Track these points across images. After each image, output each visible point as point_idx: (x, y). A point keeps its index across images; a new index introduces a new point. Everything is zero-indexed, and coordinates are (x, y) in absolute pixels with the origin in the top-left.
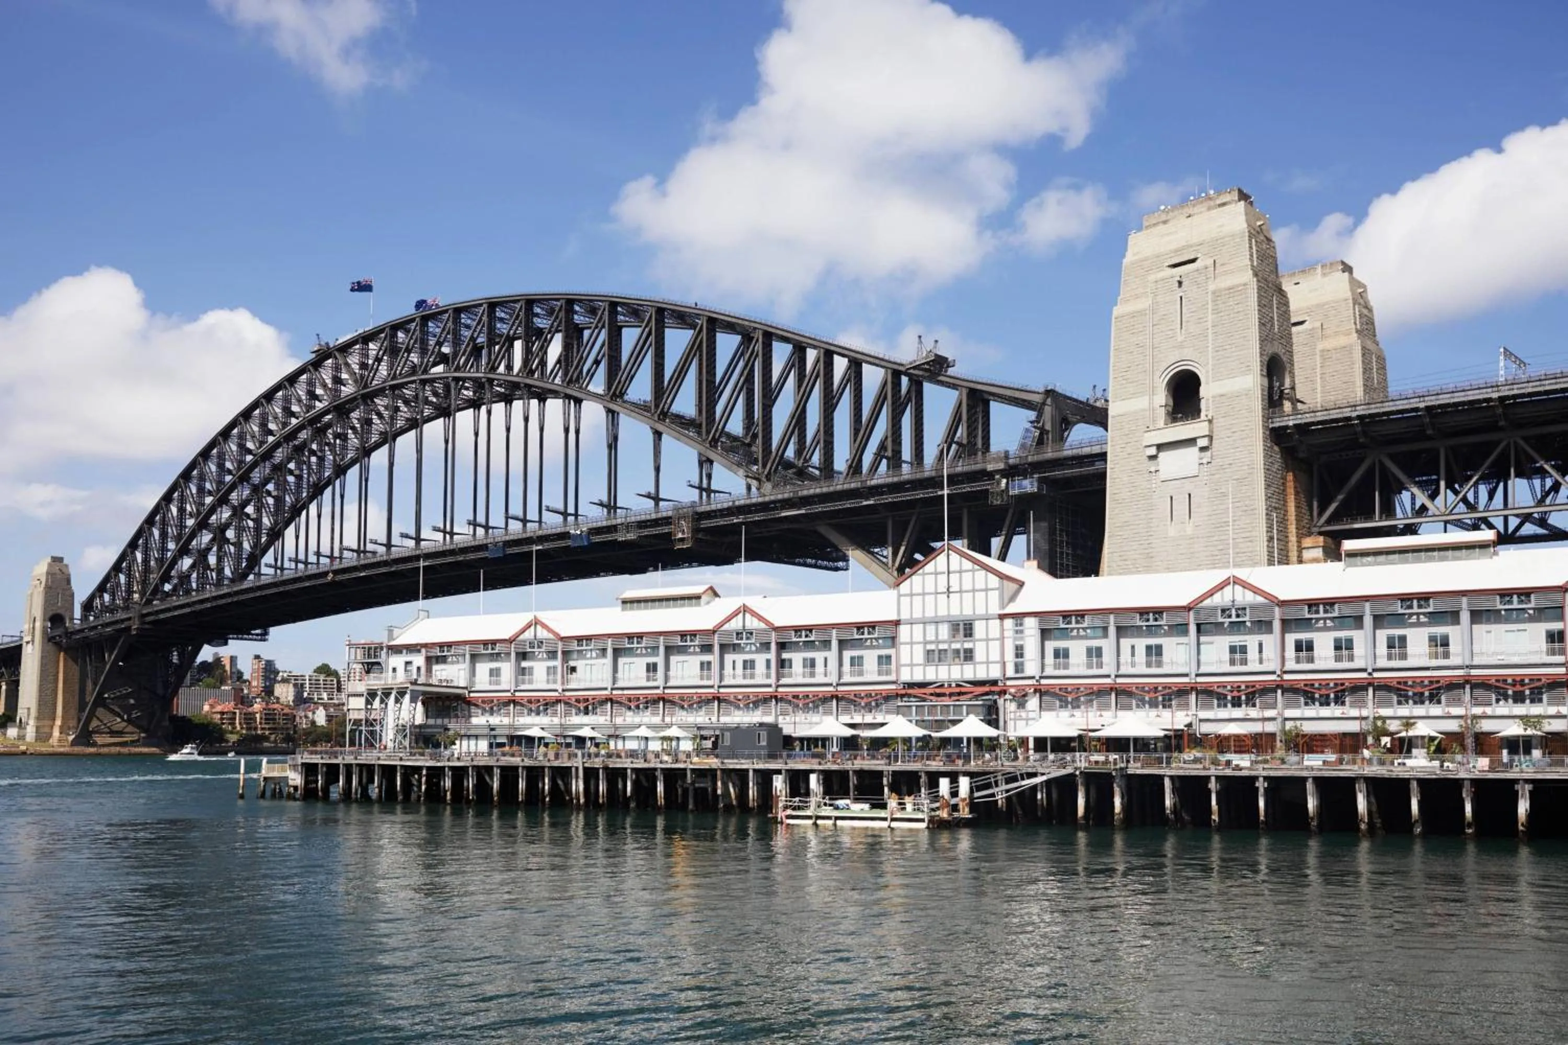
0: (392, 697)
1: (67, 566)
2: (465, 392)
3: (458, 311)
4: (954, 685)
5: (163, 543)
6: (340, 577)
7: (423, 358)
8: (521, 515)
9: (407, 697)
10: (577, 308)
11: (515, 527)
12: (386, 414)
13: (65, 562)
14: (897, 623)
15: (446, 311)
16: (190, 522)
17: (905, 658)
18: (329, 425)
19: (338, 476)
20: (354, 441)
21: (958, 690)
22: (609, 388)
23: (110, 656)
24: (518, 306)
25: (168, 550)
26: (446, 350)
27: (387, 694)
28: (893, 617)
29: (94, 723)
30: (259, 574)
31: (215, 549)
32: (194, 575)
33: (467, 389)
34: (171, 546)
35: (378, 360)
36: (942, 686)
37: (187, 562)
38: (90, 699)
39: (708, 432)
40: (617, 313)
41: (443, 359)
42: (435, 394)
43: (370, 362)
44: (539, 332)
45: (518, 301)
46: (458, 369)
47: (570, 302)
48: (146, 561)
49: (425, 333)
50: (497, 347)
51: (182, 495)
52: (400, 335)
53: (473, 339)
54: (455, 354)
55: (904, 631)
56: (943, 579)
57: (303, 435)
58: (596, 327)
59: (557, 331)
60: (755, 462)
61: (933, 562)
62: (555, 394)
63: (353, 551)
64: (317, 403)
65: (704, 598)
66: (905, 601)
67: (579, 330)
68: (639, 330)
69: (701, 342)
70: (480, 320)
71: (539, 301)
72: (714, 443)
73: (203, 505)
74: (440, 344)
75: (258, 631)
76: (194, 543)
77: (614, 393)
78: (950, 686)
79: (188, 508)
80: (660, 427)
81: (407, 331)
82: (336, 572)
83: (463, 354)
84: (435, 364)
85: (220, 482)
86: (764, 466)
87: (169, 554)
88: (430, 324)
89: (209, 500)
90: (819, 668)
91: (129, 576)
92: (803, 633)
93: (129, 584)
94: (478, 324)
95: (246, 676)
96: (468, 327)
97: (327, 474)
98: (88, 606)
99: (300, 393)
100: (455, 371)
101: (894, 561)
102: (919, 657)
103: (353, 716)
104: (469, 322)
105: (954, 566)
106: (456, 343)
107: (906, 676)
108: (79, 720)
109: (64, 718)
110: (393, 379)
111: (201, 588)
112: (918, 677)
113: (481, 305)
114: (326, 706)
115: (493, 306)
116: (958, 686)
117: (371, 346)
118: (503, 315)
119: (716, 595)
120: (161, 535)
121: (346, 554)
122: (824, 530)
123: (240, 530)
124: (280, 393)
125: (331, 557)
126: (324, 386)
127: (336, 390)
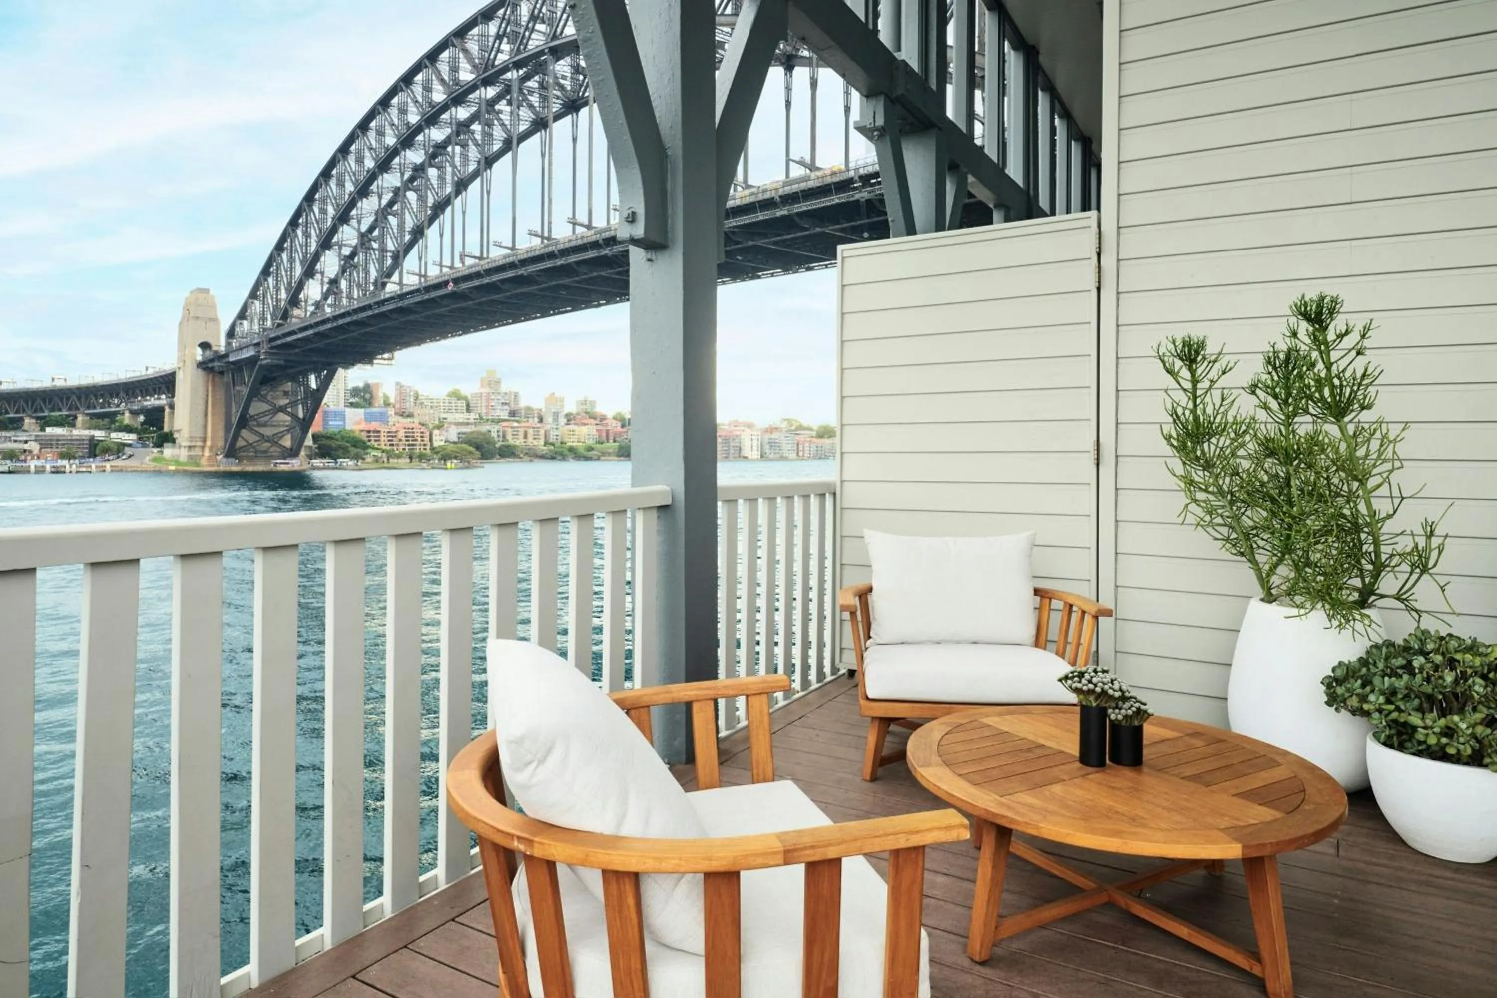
1: (213, 297)
13: (212, 292)
23: (250, 377)
29: (240, 443)
38: (235, 420)
51: (307, 218)
63: (475, 258)
75: (385, 355)
95: (392, 400)
97: (471, 169)
98: (231, 334)
108: (226, 440)
109: (213, 439)
120: (289, 261)
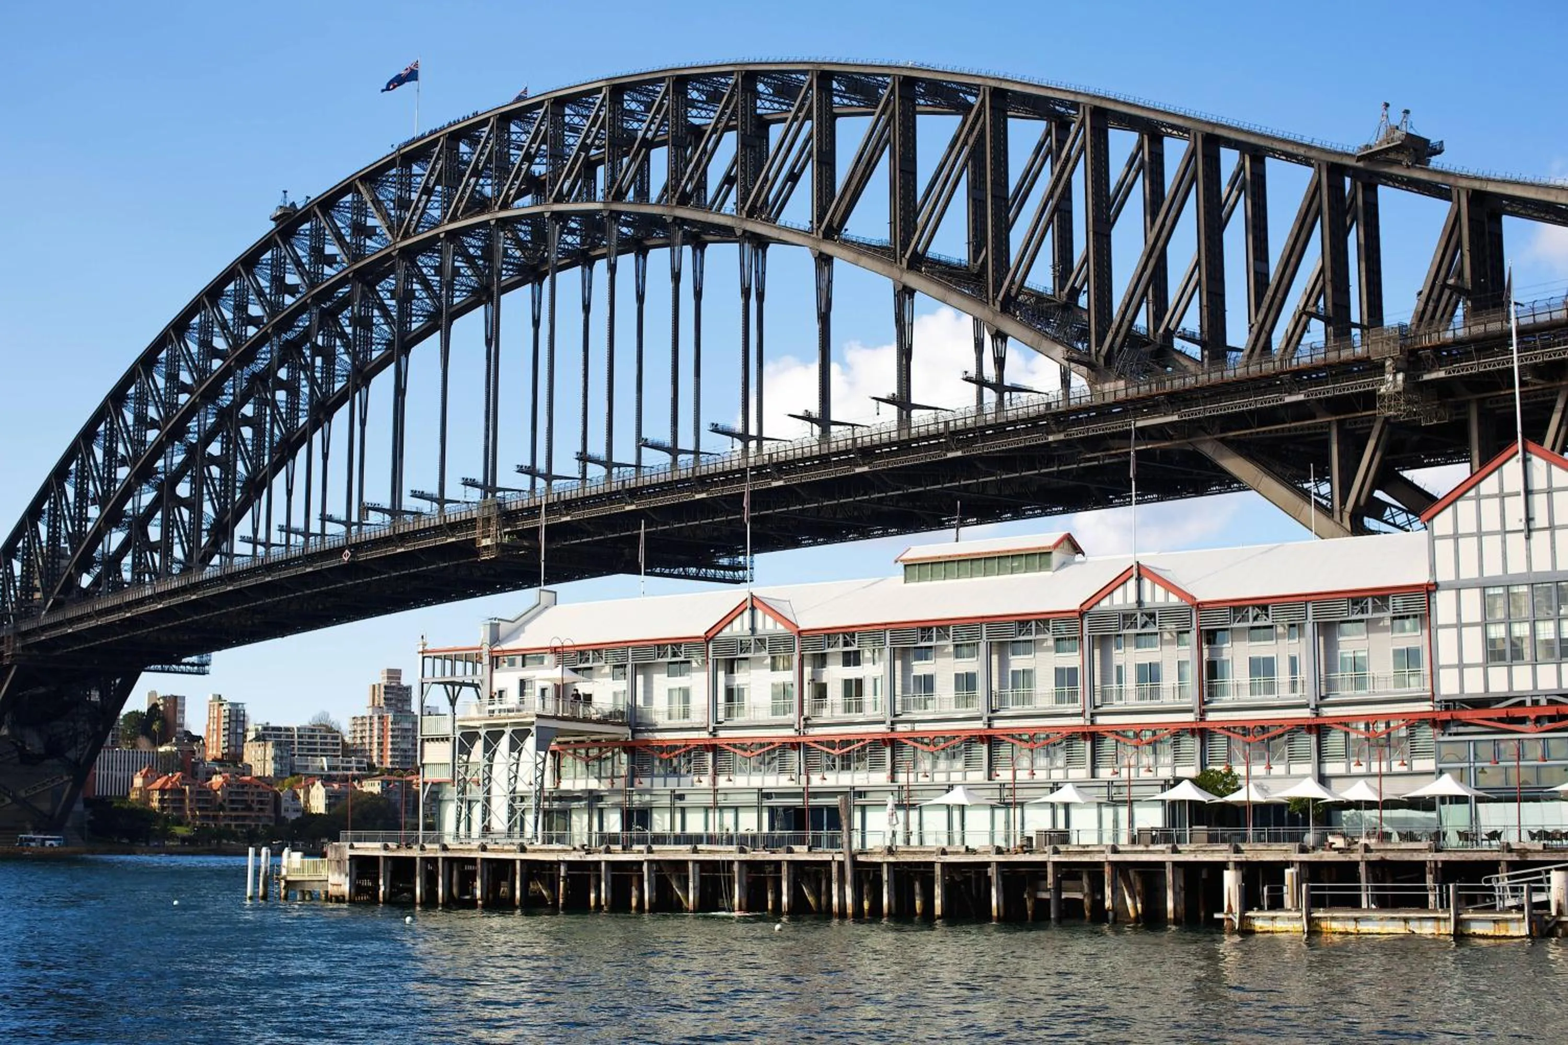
0: (505, 742)
2: (569, 239)
3: (560, 103)
4: (1543, 702)
5: (81, 508)
6: (362, 557)
7: (501, 185)
8: (667, 440)
9: (530, 743)
10: (761, 87)
11: (656, 460)
12: (435, 279)
14: (1430, 589)
15: (539, 105)
16: (123, 473)
17: (1447, 653)
18: (346, 302)
19: (358, 389)
20: (382, 330)
21: (1552, 711)
22: (820, 219)
24: (661, 89)
25: (88, 520)
26: (539, 169)
27: (494, 736)
28: (1422, 577)
30: (230, 555)
31: (159, 515)
32: (128, 560)
33: (572, 232)
34: (94, 512)
35: (428, 191)
36: (1522, 704)
37: (117, 538)
39: (998, 286)
40: (830, 92)
41: (534, 185)
42: (520, 244)
43: (414, 196)
44: (698, 132)
45: (662, 80)
46: (559, 199)
47: (750, 77)
48: (53, 537)
49: (504, 142)
50: (626, 160)
51: (112, 429)
52: (463, 148)
53: (584, 147)
54: (554, 176)
55: (1444, 603)
56: (1516, 507)
57: (303, 322)
58: (795, 118)
59: (728, 128)
60: (1083, 335)
61: (1494, 477)
62: (725, 233)
64: (328, 270)
65: (1056, 557)
66: (1444, 548)
67: (763, 124)
68: (870, 120)
69: (983, 130)
70: (597, 116)
71: (697, 78)
72: (1008, 306)
73: (144, 443)
74: (529, 158)
75: (194, 659)
76: (128, 506)
77: (830, 225)
78: (1535, 703)
79: (121, 450)
80: (912, 280)
81: (474, 142)
82: (356, 548)
83: (568, 176)
84: (520, 194)
85: (169, 406)
86: (1100, 341)
87: (90, 525)
88: (513, 128)
89: (152, 435)
90: (1283, 675)
91: (27, 565)
92: (1252, 613)
93: (27, 575)
94: (593, 124)
96: (575, 129)
97: (338, 386)
99: (300, 253)
100: (556, 201)
101: (1343, 502)
102: (1474, 651)
103: (430, 775)
104: (577, 120)
105: (1539, 481)
106: (557, 156)
107: (1449, 687)
110: (451, 220)
111: (138, 581)
112: (1474, 687)
113: (599, 90)
114: (327, 780)
115: (618, 90)
116: (1551, 702)
117: (416, 169)
118: (634, 106)
119: (1077, 549)
120: (77, 495)
121: (374, 517)
122: (1208, 449)
123: (198, 483)
124: (268, 255)
125: (348, 523)
126: (340, 238)
127: (359, 247)
